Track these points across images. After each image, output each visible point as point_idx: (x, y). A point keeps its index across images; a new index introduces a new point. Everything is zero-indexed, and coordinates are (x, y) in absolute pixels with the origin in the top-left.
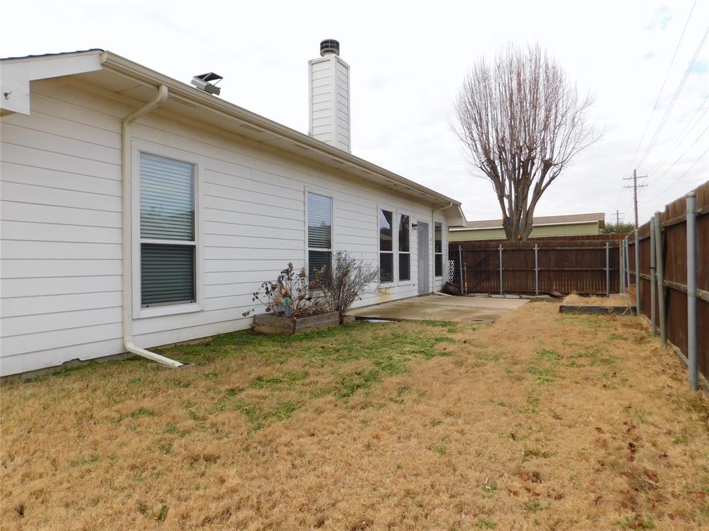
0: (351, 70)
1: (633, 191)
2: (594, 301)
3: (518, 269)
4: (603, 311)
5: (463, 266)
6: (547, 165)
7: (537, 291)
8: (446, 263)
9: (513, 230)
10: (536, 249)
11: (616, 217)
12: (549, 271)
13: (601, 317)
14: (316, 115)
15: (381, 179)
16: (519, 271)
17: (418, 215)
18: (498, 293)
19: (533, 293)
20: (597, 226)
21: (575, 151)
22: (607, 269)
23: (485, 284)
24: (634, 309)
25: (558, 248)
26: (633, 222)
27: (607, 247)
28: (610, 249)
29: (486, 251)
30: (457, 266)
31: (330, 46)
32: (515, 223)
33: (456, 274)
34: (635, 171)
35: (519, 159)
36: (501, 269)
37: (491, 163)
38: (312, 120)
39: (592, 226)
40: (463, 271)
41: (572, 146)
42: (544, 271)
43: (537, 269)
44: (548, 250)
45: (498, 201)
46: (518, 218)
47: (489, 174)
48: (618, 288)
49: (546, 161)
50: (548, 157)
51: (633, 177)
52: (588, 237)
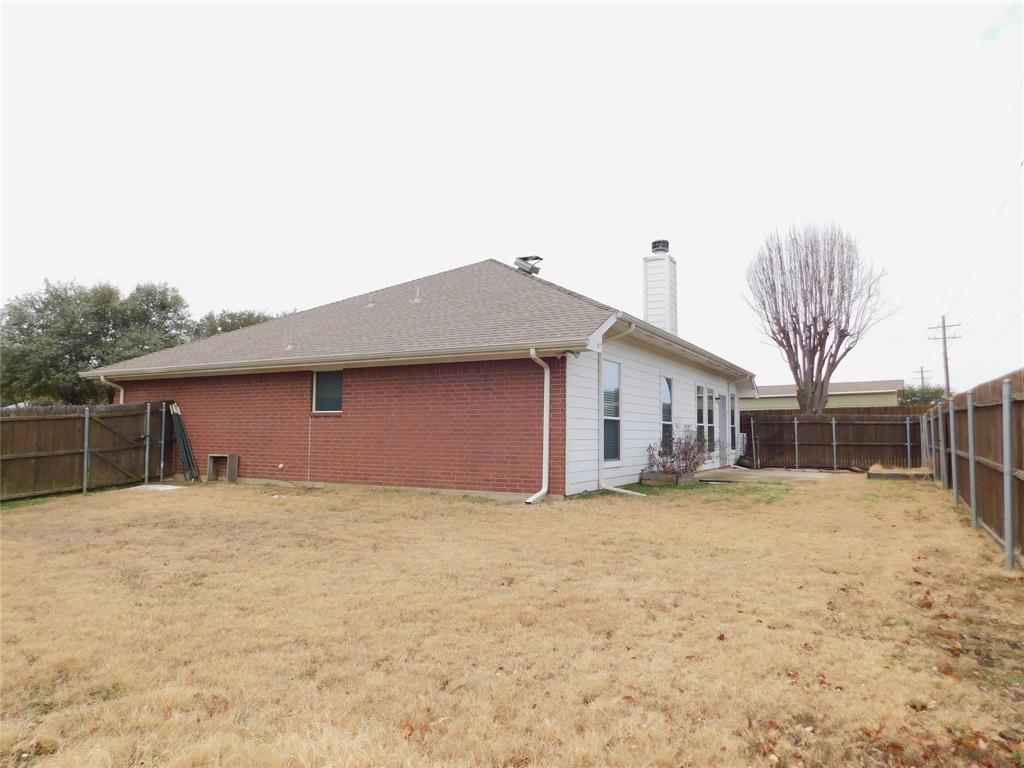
0: (677, 265)
1: (942, 344)
2: (897, 471)
3: (815, 443)
4: (906, 477)
5: (755, 439)
6: (842, 335)
7: (835, 467)
8: (740, 437)
9: (808, 403)
10: (834, 422)
11: (920, 376)
12: (847, 446)
13: (904, 481)
14: (650, 305)
15: (702, 359)
16: (817, 445)
17: (720, 388)
18: (794, 467)
19: (832, 468)
20: (895, 396)
21: (872, 322)
22: (908, 444)
23: (779, 460)
24: (932, 476)
25: (857, 422)
26: (942, 384)
27: (908, 422)
28: (911, 424)
29: (779, 424)
30: (749, 439)
31: (660, 246)
32: (810, 395)
33: (749, 447)
34: (943, 318)
35: (816, 329)
36: (796, 443)
37: (783, 331)
38: (647, 309)
39: (890, 397)
40: (756, 445)
41: (867, 317)
42: (843, 445)
43: (834, 444)
44: (846, 424)
45: (791, 373)
46: (811, 389)
47: (780, 344)
48: (920, 463)
49: (843, 331)
50: (842, 327)
51: (941, 325)
52: (885, 410)
